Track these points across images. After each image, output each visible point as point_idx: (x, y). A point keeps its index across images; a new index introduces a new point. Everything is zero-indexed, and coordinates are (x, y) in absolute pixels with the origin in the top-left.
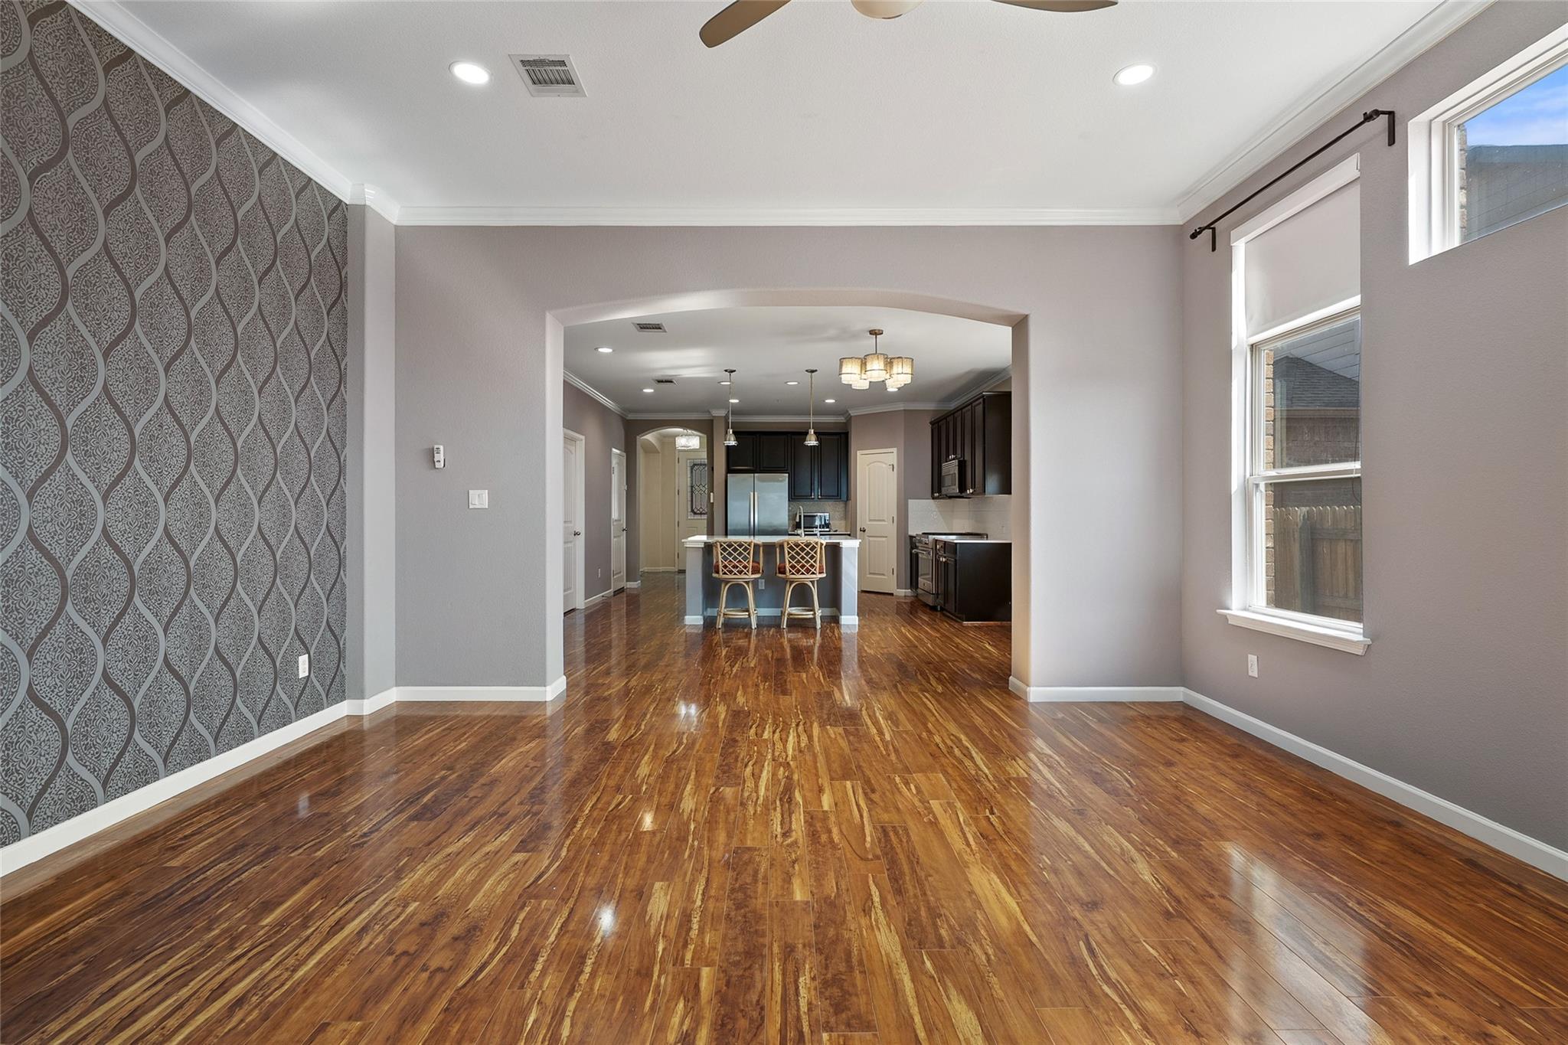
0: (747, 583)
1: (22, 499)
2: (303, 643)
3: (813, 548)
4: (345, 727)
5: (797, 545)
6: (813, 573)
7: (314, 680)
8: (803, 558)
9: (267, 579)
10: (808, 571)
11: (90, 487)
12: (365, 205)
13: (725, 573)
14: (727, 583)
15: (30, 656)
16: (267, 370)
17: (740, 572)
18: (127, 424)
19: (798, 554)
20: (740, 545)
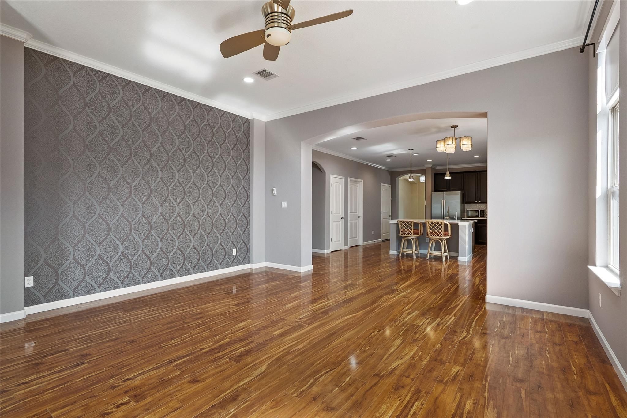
0: (413, 239)
1: (159, 206)
2: (234, 245)
3: (440, 225)
4: (249, 271)
5: (433, 223)
6: (441, 236)
7: (238, 256)
8: (436, 229)
9: (223, 227)
10: (438, 235)
11: (175, 203)
12: (254, 118)
13: (402, 234)
14: (404, 238)
15: (161, 241)
16: (222, 171)
17: (408, 234)
18: (183, 188)
19: (434, 227)
20: (408, 223)
